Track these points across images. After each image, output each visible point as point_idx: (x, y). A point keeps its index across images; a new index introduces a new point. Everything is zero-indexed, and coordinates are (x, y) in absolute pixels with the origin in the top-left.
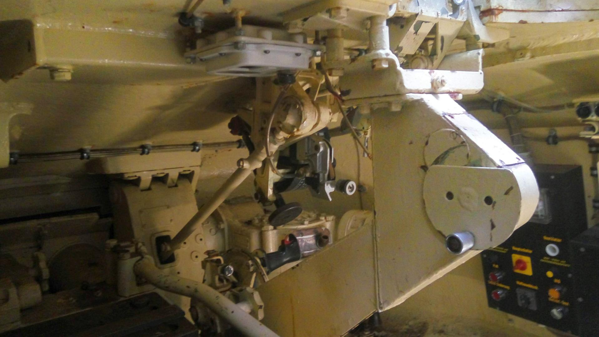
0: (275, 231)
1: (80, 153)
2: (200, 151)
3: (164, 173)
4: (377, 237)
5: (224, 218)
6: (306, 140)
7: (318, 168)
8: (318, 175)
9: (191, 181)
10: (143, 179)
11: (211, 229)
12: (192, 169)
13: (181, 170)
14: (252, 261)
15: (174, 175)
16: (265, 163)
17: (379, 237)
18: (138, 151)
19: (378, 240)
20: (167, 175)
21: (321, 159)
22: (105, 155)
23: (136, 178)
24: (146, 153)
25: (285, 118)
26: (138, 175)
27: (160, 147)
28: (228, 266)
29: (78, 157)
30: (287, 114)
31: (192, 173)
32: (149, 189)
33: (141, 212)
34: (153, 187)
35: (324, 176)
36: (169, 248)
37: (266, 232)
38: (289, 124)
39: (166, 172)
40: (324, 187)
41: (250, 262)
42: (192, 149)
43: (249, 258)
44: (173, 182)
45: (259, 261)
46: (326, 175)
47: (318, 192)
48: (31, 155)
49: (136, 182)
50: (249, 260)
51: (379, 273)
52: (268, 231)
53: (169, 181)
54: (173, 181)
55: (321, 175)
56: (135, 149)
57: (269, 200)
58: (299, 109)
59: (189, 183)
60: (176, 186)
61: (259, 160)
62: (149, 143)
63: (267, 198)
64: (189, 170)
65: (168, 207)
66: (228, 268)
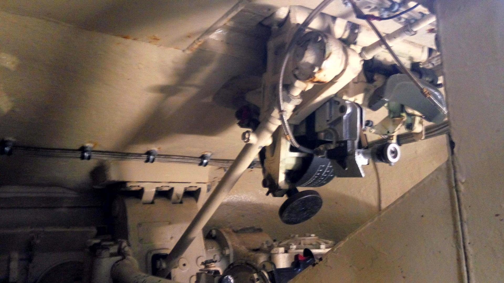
0: (286, 255)
1: (80, 152)
2: (208, 167)
3: (168, 187)
4: (460, 184)
5: (230, 243)
6: (328, 104)
7: (344, 134)
8: (346, 142)
9: (197, 199)
10: (146, 190)
11: (215, 255)
12: (199, 186)
13: (187, 185)
14: (257, 274)
15: (179, 190)
16: (276, 136)
17: (463, 183)
18: (142, 158)
19: (462, 188)
20: (172, 189)
21: (348, 124)
22: (107, 157)
23: (139, 188)
24: (151, 160)
25: (303, 55)
26: (142, 185)
27: (167, 157)
28: (226, 276)
29: (78, 156)
30: (306, 49)
31: (199, 191)
32: (152, 203)
33: (140, 225)
34: (156, 201)
35: (353, 143)
36: (164, 265)
37: (276, 255)
38: (308, 63)
39: (172, 185)
40: (354, 156)
41: (256, 276)
42: (199, 162)
43: (254, 271)
44: (178, 198)
45: (266, 275)
46: (356, 142)
47: (344, 168)
48: (27, 148)
49: (139, 193)
50: (255, 273)
51: (467, 244)
52: (278, 253)
53: (174, 196)
54: (178, 196)
55: (349, 143)
56: (140, 155)
57: (280, 187)
58: (322, 41)
59: (195, 202)
60: (181, 202)
61: (268, 130)
62: (154, 148)
63: (278, 185)
64: (196, 187)
65: (170, 223)
66: (227, 278)
